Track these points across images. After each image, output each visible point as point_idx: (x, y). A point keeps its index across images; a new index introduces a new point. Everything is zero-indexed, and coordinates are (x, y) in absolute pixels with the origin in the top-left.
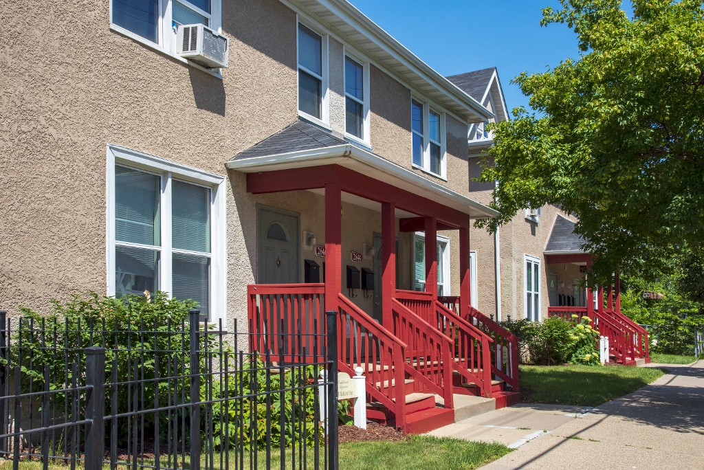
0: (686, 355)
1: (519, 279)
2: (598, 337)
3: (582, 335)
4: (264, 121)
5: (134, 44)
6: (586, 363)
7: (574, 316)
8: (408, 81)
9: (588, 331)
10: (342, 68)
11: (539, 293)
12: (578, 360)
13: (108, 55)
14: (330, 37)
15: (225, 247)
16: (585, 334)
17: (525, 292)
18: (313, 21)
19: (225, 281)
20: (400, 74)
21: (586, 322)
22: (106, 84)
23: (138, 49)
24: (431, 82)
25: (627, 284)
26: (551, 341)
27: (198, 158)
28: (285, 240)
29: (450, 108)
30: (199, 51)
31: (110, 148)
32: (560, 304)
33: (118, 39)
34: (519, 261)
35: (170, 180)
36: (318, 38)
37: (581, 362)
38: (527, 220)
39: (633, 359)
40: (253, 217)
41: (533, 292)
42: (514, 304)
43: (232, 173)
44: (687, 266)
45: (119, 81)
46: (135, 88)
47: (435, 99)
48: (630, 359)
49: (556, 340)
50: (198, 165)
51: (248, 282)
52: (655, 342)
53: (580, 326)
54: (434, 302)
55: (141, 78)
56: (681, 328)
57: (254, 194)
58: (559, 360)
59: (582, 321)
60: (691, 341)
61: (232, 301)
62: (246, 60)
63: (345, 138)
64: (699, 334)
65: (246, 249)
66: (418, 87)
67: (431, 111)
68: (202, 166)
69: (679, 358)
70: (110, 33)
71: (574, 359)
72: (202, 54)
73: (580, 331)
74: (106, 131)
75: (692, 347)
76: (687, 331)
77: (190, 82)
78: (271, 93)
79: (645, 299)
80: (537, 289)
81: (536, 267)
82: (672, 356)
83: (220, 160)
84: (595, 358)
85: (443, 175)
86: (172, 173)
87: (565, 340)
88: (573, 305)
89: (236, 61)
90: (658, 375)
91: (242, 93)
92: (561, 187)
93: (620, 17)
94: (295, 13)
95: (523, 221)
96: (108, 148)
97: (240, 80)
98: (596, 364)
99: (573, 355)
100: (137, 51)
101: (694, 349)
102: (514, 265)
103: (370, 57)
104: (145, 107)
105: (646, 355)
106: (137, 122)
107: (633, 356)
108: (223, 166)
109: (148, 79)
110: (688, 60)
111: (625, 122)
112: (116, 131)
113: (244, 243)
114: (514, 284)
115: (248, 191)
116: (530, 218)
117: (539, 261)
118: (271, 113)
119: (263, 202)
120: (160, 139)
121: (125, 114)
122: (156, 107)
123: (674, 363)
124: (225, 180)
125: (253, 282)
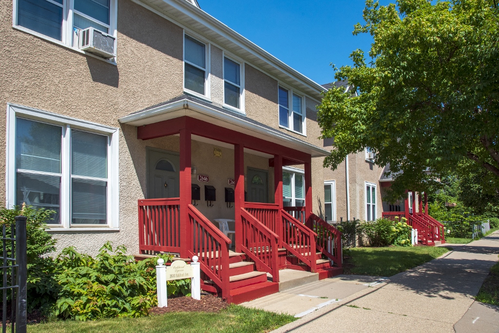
0: (468, 238)
1: (362, 196)
2: (411, 230)
3: (401, 228)
4: (154, 94)
5: (35, 39)
6: (402, 245)
7: (396, 217)
8: (276, 75)
9: (404, 226)
10: (222, 64)
11: (376, 204)
12: (398, 244)
13: (11, 45)
14: (211, 45)
15: (118, 174)
16: (403, 227)
17: (366, 203)
18: (196, 35)
19: (118, 197)
20: (269, 70)
21: (404, 221)
22: (7, 63)
23: (39, 42)
24: (291, 76)
25: (435, 198)
26: (380, 232)
27: (94, 116)
28: (172, 170)
29: (308, 93)
30: (91, 45)
31: (10, 106)
32: (391, 210)
33: (20, 35)
34: (362, 185)
35: (68, 130)
36: (202, 46)
37: (399, 244)
38: (366, 161)
39: (433, 242)
40: (144, 155)
41: (371, 204)
42: (358, 211)
43: (125, 127)
44: (463, 186)
45: (21, 62)
46: (36, 68)
47: (297, 87)
48: (431, 241)
49: (383, 232)
50: (93, 120)
51: (139, 198)
52: (449, 231)
53: (400, 223)
54: (280, 211)
55: (42, 61)
56: (464, 223)
57: (143, 140)
58: (386, 243)
59: (402, 220)
60: (471, 230)
61: (123, 211)
62: (139, 55)
63: (223, 107)
64: (475, 226)
65: (136, 176)
66: (283, 79)
67: (294, 94)
68: (97, 121)
69: (463, 240)
70: (12, 30)
71: (396, 243)
72: (92, 47)
73: (400, 226)
74: (7, 95)
75: (471, 233)
76: (468, 224)
77: (87, 66)
78: (160, 76)
79: (446, 207)
80: (374, 202)
81: (373, 189)
82: (459, 239)
83: (114, 117)
84: (408, 242)
85: (304, 133)
86: (70, 125)
87: (389, 231)
88: (399, 211)
89: (129, 55)
90: (444, 252)
91: (134, 75)
92: (360, 133)
93: (395, 18)
94: (182, 29)
95: (363, 162)
96: (8, 106)
97: (133, 67)
98: (408, 245)
99: (395, 240)
100: (39, 43)
101: (472, 234)
102: (358, 188)
103: (244, 59)
104: (45, 81)
105: (443, 239)
106: (37, 90)
107: (433, 239)
108: (117, 121)
109: (48, 62)
110: (432, 34)
111: (394, 83)
112: (16, 95)
113: (135, 172)
114: (358, 199)
115: (138, 138)
116: (369, 160)
117: (376, 186)
118: (160, 89)
119: (152, 145)
120: (59, 102)
121: (26, 84)
122: (55, 81)
123: (459, 243)
124: (118, 131)
125: (143, 198)
